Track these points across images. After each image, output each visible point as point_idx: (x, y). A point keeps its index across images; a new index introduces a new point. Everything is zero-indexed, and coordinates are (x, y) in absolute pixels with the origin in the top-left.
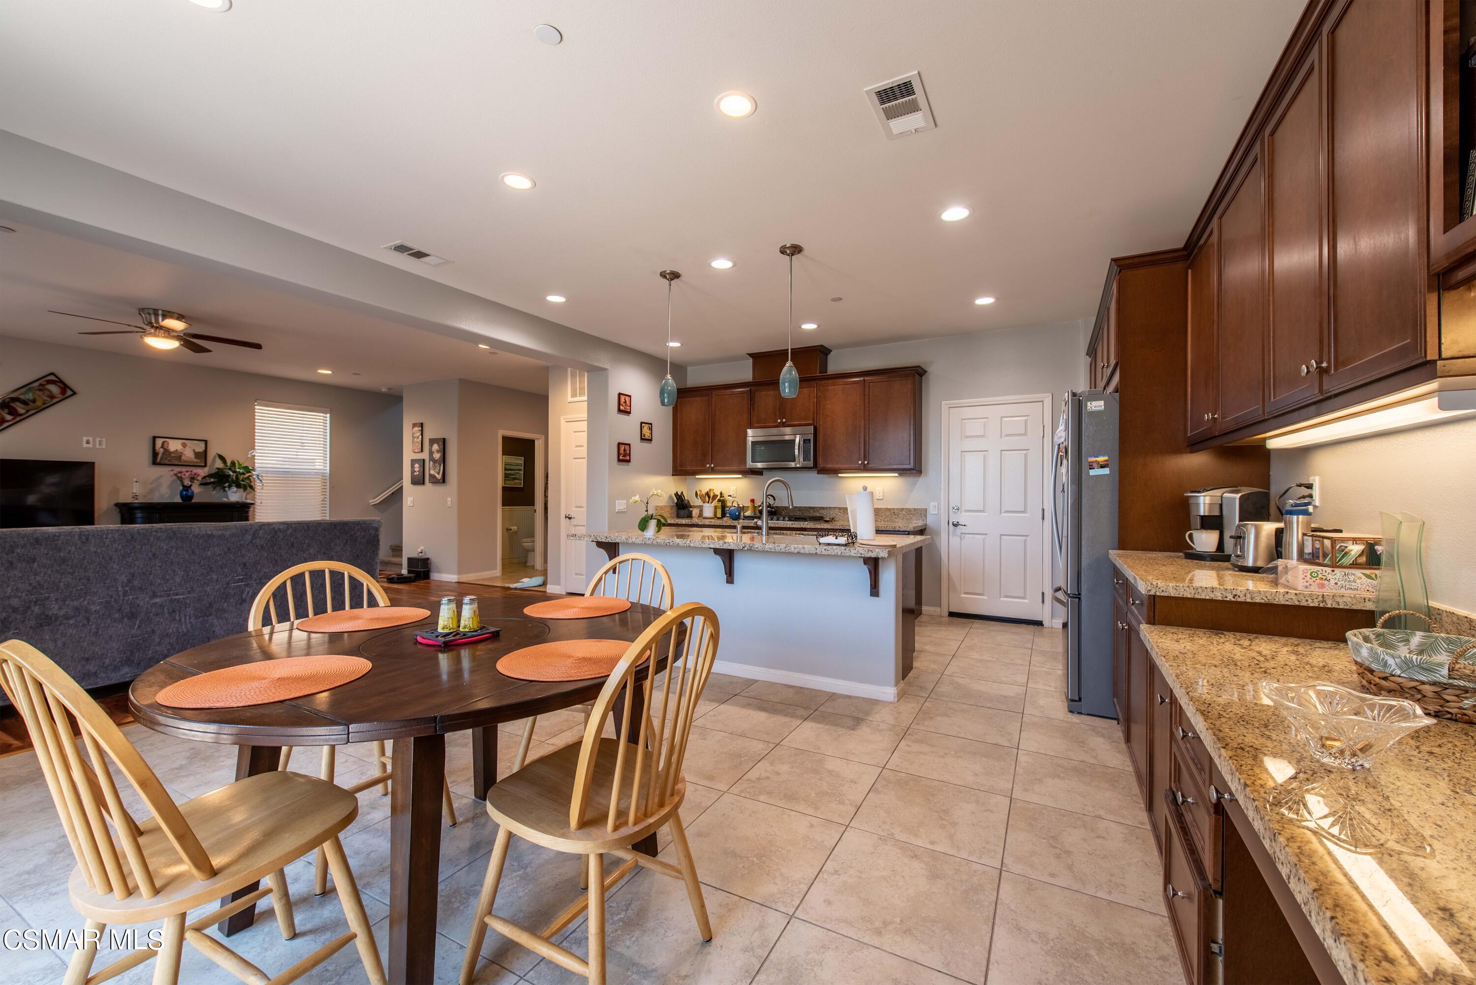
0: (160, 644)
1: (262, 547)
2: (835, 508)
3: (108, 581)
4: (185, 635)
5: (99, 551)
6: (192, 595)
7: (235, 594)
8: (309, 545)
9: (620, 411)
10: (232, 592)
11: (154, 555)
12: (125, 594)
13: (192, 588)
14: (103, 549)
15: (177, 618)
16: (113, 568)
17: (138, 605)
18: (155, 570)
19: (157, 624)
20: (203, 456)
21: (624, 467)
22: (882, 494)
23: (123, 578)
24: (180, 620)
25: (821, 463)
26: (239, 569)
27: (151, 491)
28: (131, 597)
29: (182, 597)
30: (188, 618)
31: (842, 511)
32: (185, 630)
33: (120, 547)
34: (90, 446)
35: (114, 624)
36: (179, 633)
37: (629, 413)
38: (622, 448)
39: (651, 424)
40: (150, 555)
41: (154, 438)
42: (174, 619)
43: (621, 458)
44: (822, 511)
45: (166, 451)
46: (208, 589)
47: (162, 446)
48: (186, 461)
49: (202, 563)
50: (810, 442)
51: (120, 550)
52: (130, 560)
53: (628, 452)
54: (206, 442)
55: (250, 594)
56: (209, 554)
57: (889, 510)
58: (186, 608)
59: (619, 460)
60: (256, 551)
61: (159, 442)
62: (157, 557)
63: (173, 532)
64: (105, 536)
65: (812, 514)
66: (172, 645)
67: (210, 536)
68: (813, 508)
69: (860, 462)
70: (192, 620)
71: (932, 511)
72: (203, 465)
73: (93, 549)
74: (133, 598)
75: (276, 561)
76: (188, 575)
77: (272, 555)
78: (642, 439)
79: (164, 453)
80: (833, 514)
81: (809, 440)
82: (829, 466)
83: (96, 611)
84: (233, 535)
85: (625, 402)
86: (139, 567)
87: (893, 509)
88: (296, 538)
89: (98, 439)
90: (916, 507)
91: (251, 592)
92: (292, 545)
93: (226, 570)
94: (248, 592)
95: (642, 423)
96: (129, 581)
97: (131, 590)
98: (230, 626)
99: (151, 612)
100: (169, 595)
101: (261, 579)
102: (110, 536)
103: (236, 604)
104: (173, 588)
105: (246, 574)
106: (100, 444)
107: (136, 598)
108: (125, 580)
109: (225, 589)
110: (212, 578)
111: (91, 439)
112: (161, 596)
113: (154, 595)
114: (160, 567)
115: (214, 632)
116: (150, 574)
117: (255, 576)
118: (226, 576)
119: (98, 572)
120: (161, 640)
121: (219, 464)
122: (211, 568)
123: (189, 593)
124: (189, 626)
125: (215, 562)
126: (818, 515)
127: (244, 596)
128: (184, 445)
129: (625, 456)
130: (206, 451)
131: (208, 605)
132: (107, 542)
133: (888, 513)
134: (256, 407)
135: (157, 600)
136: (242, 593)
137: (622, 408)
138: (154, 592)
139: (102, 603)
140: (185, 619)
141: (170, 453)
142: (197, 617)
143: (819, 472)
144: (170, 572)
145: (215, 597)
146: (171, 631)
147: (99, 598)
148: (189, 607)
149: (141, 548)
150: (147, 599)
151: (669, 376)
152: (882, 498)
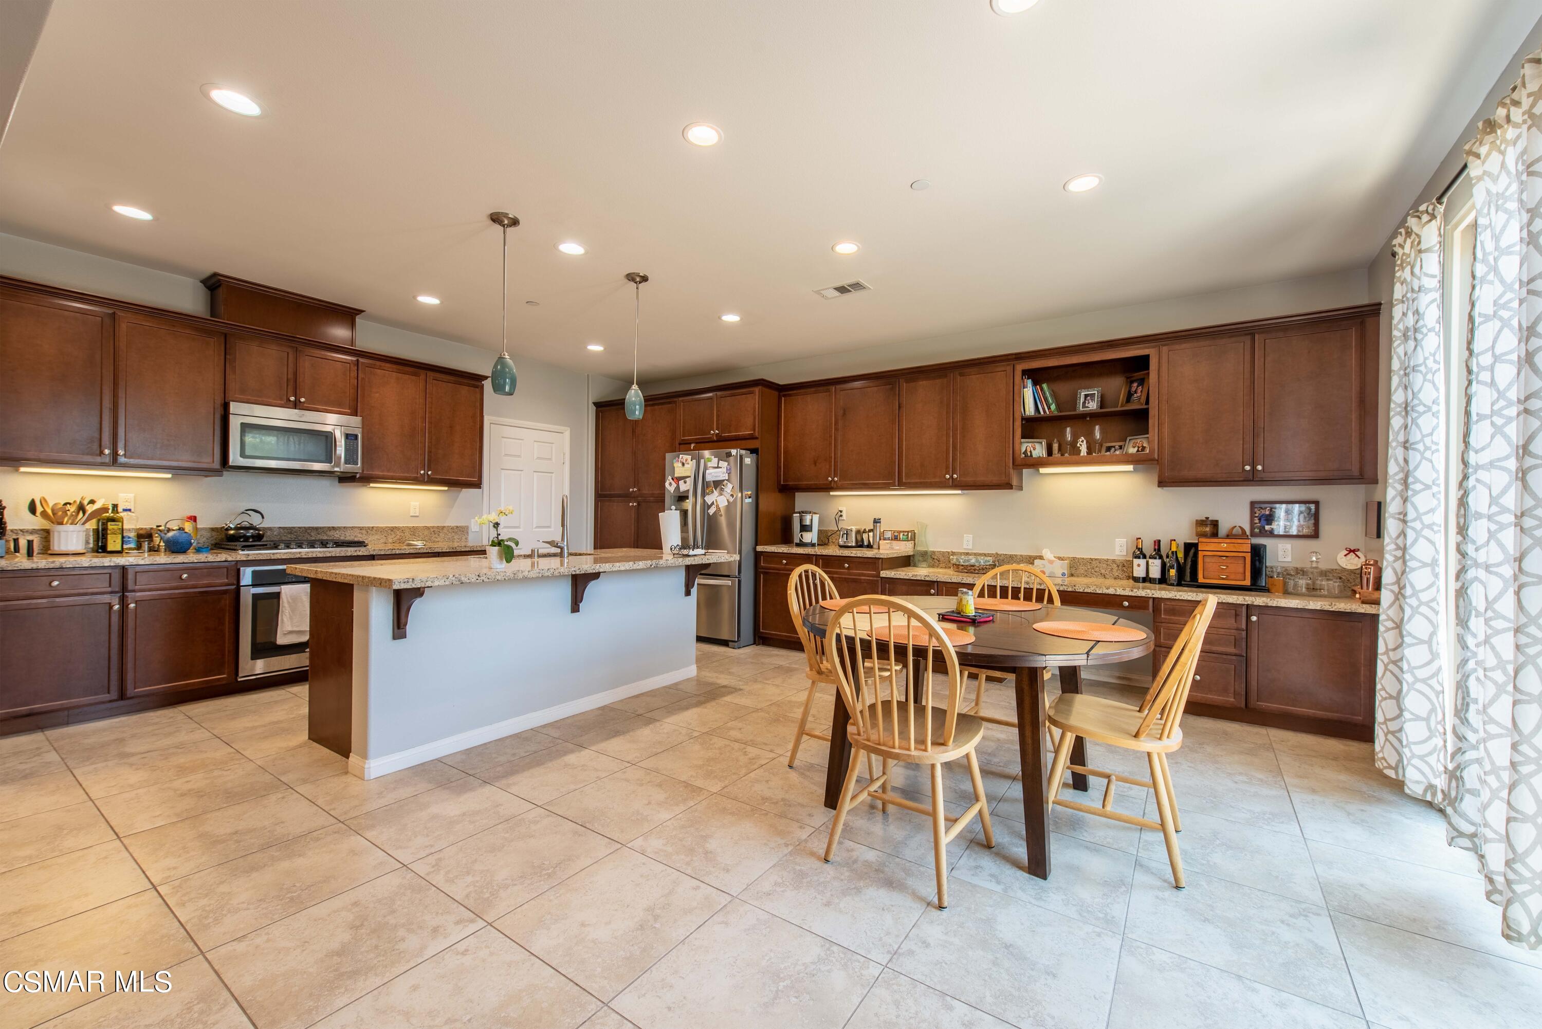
2: (353, 528)
22: (417, 510)
31: (364, 532)
44: (332, 533)
50: (357, 439)
57: (428, 528)
68: (317, 529)
69: (422, 472)
71: (474, 527)
81: (356, 436)
82: (377, 473)
87: (433, 527)
90: (458, 525)
133: (426, 532)
152: (417, 514)
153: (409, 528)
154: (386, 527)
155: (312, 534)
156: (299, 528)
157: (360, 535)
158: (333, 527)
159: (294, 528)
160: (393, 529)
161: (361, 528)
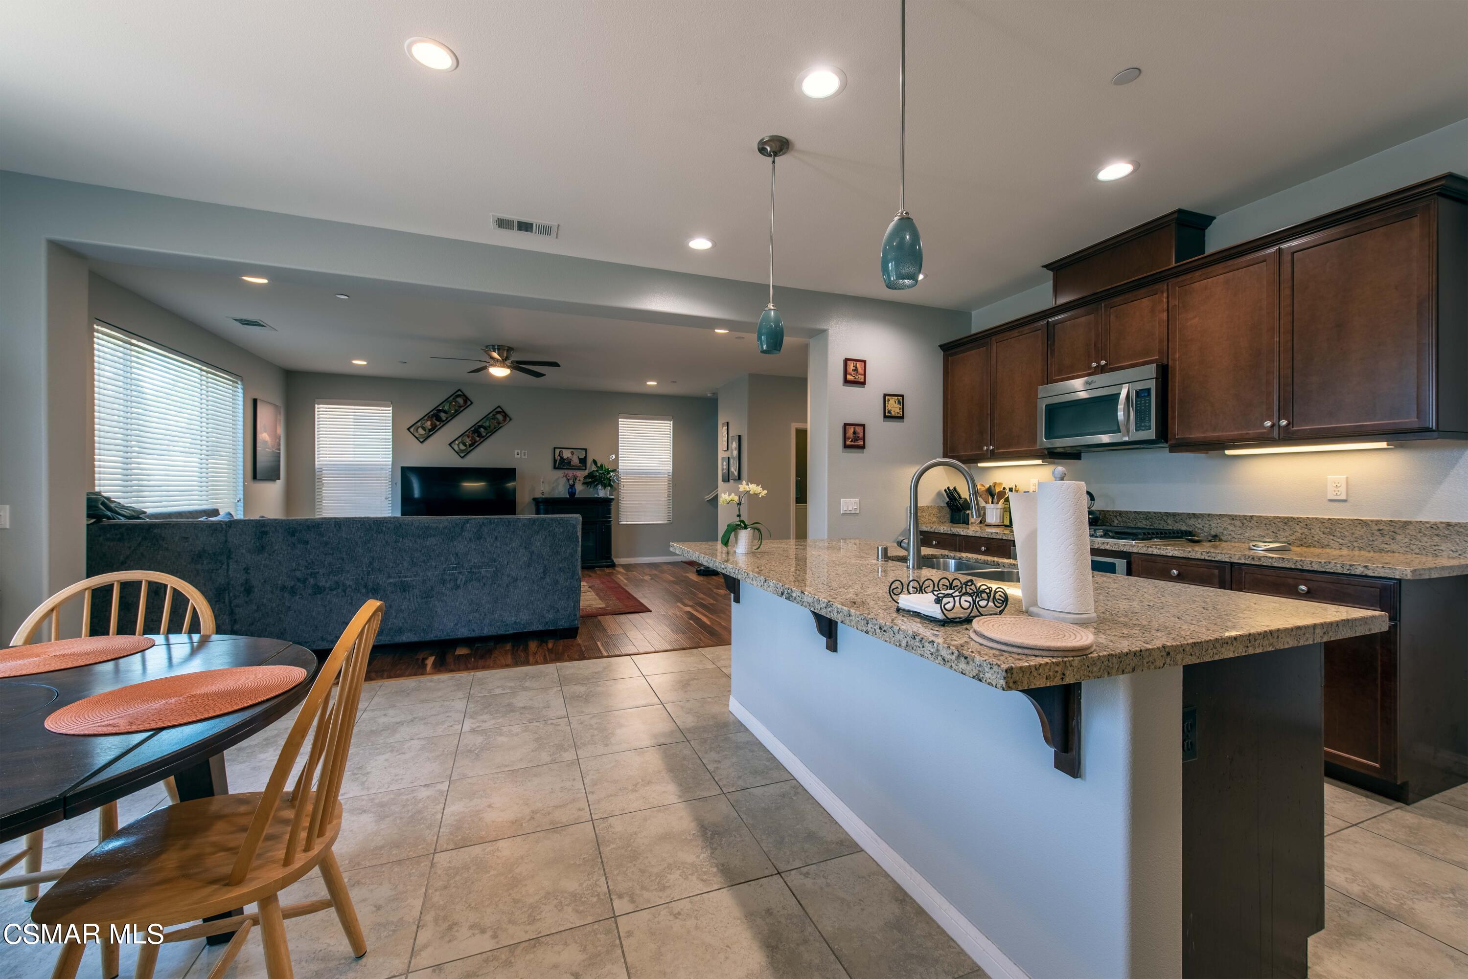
0: (396, 617)
1: (470, 539)
2: (1222, 517)
3: (356, 563)
4: (414, 612)
5: (349, 537)
6: (417, 579)
7: (451, 580)
8: (511, 540)
9: (847, 382)
10: (448, 578)
11: (387, 542)
12: (368, 574)
13: (417, 572)
14: (351, 536)
15: (408, 597)
16: (359, 552)
17: (378, 584)
18: (389, 555)
19: (393, 601)
20: (583, 461)
21: (854, 456)
22: (1343, 489)
23: (366, 560)
24: (409, 599)
25: (1177, 430)
26: (453, 559)
27: (553, 489)
28: (373, 577)
29: (409, 579)
30: (415, 597)
31: (1238, 523)
32: (414, 609)
33: (362, 535)
34: (519, 456)
35: (363, 597)
36: (410, 610)
37: (863, 384)
38: (851, 431)
39: (902, 396)
40: (384, 542)
41: (555, 448)
42: (405, 598)
43: (848, 443)
44: (1192, 522)
45: (562, 458)
46: (429, 574)
47: (559, 455)
48: (574, 466)
49: (423, 551)
50: (1149, 394)
51: (363, 537)
52: (369, 545)
53: (861, 435)
54: (586, 450)
55: (463, 581)
56: (428, 543)
57: (1365, 523)
58: (413, 589)
59: (846, 446)
60: (466, 542)
61: (557, 451)
62: (389, 545)
63: (399, 523)
64: (351, 525)
65: (1171, 525)
66: (405, 620)
67: (428, 528)
68: (1174, 515)
69: (1268, 424)
70: (419, 600)
72: (584, 468)
73: (344, 536)
74: (374, 578)
75: (483, 553)
76: (413, 561)
77: (480, 547)
78: (885, 417)
79: (560, 460)
80: (1216, 527)
81: (1149, 391)
82: (1197, 435)
83: (349, 586)
84: (445, 528)
85: (856, 369)
86: (376, 552)
87: (1377, 522)
88: (499, 532)
89: (523, 451)
90: (1447, 521)
91: (464, 579)
92: (496, 538)
93: (442, 558)
94: (461, 580)
95: (885, 395)
96: (371, 563)
97: (372, 570)
98: (448, 608)
99: (388, 590)
100: (400, 577)
101: (471, 569)
102: (355, 526)
103: (452, 589)
104: (403, 571)
105: (459, 563)
106: (525, 455)
107: (377, 578)
108: (368, 562)
109: (442, 576)
110: (431, 565)
111: (519, 451)
112: (394, 578)
113: (389, 577)
114: (392, 553)
115: (436, 612)
116: (385, 558)
117: (466, 565)
118: (442, 564)
119: (349, 554)
120: (397, 614)
121: (594, 468)
122: (430, 556)
123: (415, 576)
124: (417, 605)
125: (433, 551)
126: (1184, 528)
127: (458, 583)
128: (572, 453)
129: (855, 439)
130: (585, 458)
131: (430, 588)
132: (354, 530)
133: (1360, 532)
134: (620, 420)
135: (391, 580)
136: (457, 580)
137: (849, 377)
138: (389, 574)
139: (353, 579)
140: (413, 598)
141: (564, 460)
142: (422, 598)
143: (1174, 449)
144: (399, 557)
145: (435, 581)
146: (403, 607)
147: (351, 576)
148: (416, 588)
149: (377, 536)
150: (384, 579)
151: (771, 306)
152: (1343, 497)
153: (1322, 521)
154: (1275, 518)
155: (1169, 522)
156: (1155, 513)
157: (1231, 528)
158: (1194, 514)
159: (1149, 513)
160: (1287, 521)
161: (1233, 518)
